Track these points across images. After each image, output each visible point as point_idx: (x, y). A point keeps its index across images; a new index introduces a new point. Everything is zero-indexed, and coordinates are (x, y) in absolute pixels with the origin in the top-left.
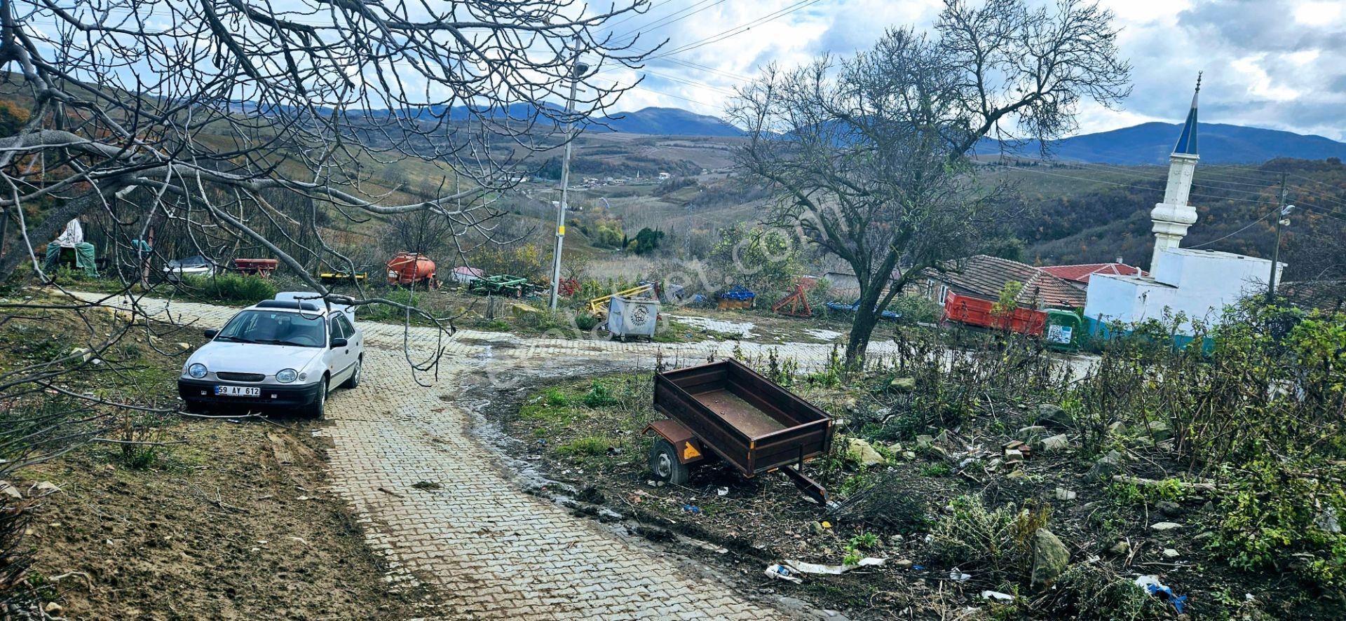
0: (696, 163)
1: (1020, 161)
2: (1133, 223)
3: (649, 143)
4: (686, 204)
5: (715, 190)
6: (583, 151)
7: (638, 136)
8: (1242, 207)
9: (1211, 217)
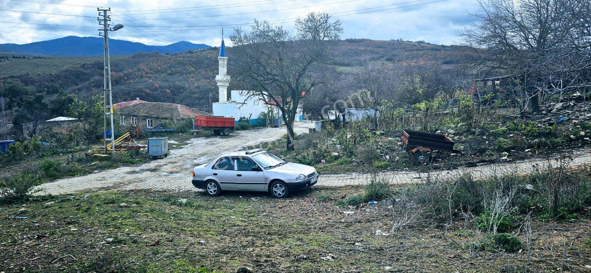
2: (93, 83)
8: (135, 73)
9: (125, 78)
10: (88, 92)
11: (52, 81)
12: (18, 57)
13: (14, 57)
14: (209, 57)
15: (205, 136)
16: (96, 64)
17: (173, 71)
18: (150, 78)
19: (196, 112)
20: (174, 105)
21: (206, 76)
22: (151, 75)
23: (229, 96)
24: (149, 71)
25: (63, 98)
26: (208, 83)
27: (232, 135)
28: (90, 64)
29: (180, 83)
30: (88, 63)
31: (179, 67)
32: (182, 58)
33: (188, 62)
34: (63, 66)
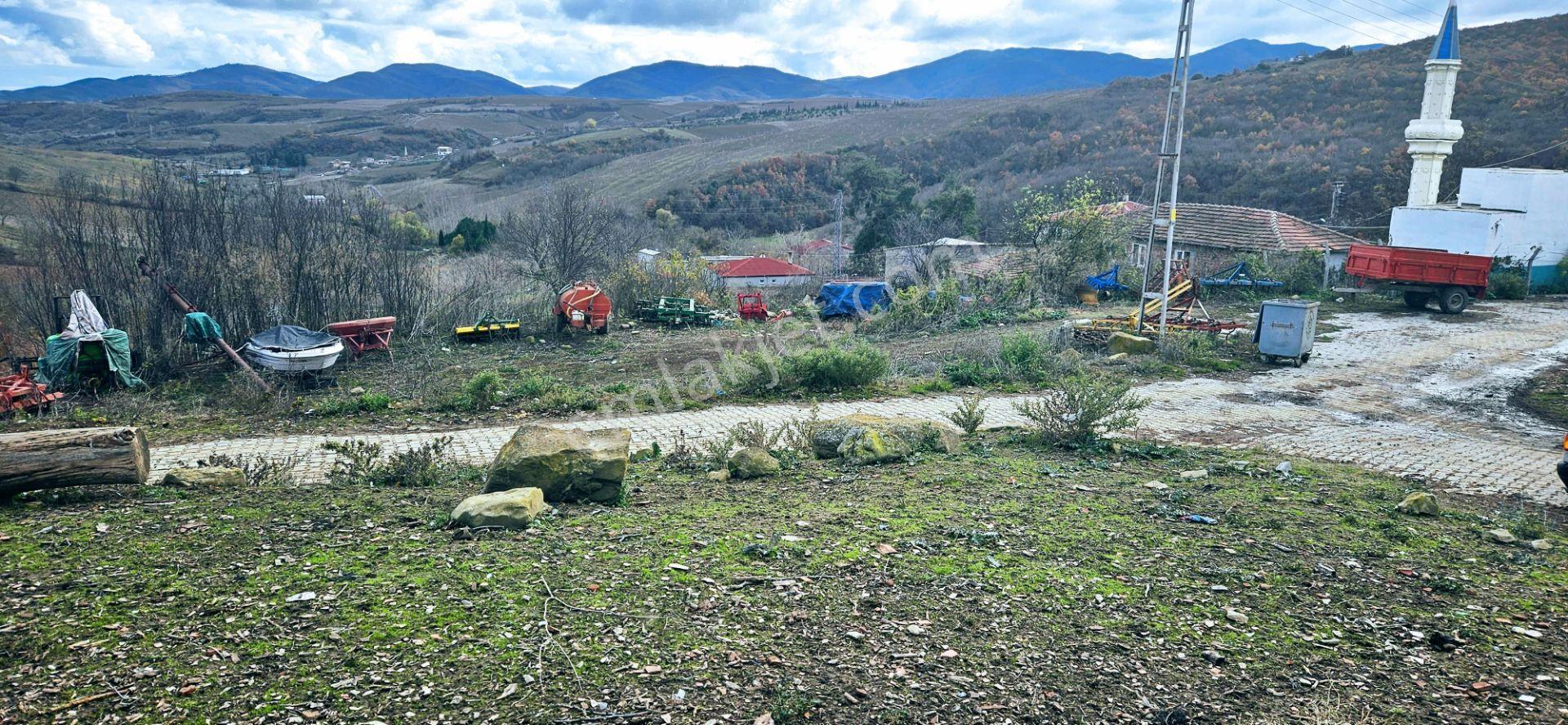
0: (478, 131)
1: (861, 103)
2: (1008, 160)
3: (411, 110)
4: (488, 184)
5: (523, 163)
6: (321, 127)
7: (394, 102)
8: (1110, 132)
9: (1084, 146)
10: (995, 181)
11: (926, 157)
12: (865, 106)
13: (858, 106)
14: (1322, 77)
15: (1376, 311)
16: (1017, 114)
17: (1208, 122)
18: (1145, 144)
19: (1325, 235)
20: (1258, 213)
21: (1308, 135)
22: (1149, 138)
23: (1448, 190)
24: (1144, 126)
25: (954, 194)
26: (1313, 155)
27: (1474, 314)
28: (1006, 115)
29: (1227, 156)
30: (1002, 112)
31: (1229, 112)
32: (1238, 87)
33: (1255, 98)
34: (951, 121)
